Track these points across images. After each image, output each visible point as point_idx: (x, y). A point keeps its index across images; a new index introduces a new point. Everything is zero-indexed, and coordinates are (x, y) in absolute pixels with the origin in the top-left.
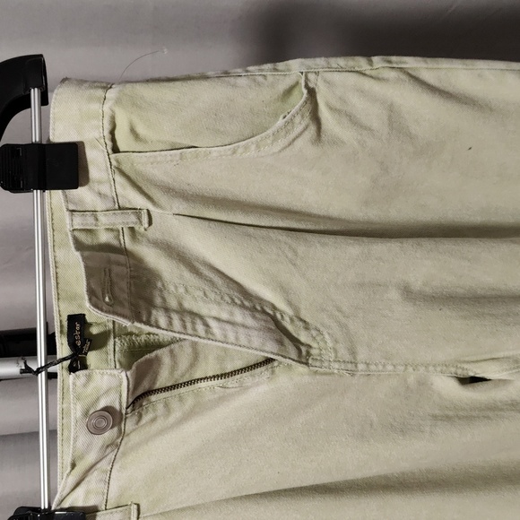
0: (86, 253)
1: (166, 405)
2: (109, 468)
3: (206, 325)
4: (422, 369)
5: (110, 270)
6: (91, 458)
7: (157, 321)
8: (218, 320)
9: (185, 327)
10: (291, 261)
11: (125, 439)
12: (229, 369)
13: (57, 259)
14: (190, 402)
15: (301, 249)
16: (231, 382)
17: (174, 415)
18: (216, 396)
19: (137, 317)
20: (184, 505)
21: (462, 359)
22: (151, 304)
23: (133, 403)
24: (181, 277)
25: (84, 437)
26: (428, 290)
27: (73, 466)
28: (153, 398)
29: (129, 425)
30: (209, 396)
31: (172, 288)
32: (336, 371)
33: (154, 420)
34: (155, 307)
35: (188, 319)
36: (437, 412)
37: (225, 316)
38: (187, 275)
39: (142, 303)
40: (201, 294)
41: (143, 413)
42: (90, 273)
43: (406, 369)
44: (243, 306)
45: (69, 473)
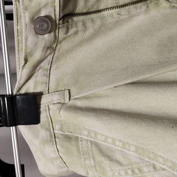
1: (84, 24)
2: (49, 68)
11: (58, 45)
14: (98, 23)
16: (123, 11)
17: (89, 31)
18: (114, 20)
23: (63, 17)
25: (32, 38)
27: (26, 61)
29: (61, 34)
30: (110, 20)
33: (76, 33)
41: (70, 27)
45: (24, 66)
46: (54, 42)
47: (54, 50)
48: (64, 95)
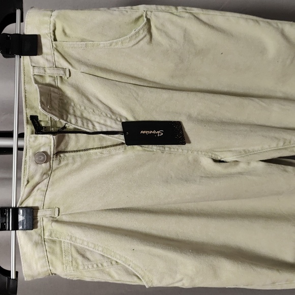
0: (40, 85)
2: (45, 190)
3: (93, 125)
4: (195, 153)
5: (50, 94)
6: (37, 178)
7: (70, 121)
8: (99, 123)
9: (83, 124)
10: (135, 98)
11: (53, 172)
12: (105, 145)
13: (26, 89)
14: (85, 158)
15: (141, 93)
16: (105, 151)
18: (97, 157)
19: (61, 117)
20: (81, 211)
21: (215, 150)
22: (67, 112)
23: (56, 153)
24: (83, 102)
25: (33, 166)
26: (199, 117)
27: (28, 182)
28: (67, 154)
29: (55, 164)
30: (94, 157)
31: (78, 107)
32: (155, 150)
33: (67, 165)
34: (70, 114)
35: (85, 121)
36: (203, 175)
37: (102, 122)
38: (86, 101)
39: (64, 111)
40: (92, 110)
41: (62, 160)
42: (42, 94)
43: (188, 152)
44: (111, 118)
45: (26, 185)
46: (49, 170)
47: (49, 176)
48: (55, 212)
